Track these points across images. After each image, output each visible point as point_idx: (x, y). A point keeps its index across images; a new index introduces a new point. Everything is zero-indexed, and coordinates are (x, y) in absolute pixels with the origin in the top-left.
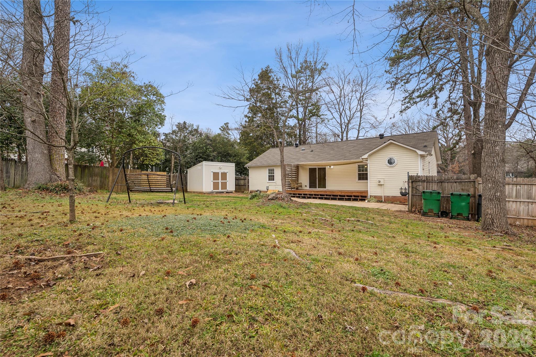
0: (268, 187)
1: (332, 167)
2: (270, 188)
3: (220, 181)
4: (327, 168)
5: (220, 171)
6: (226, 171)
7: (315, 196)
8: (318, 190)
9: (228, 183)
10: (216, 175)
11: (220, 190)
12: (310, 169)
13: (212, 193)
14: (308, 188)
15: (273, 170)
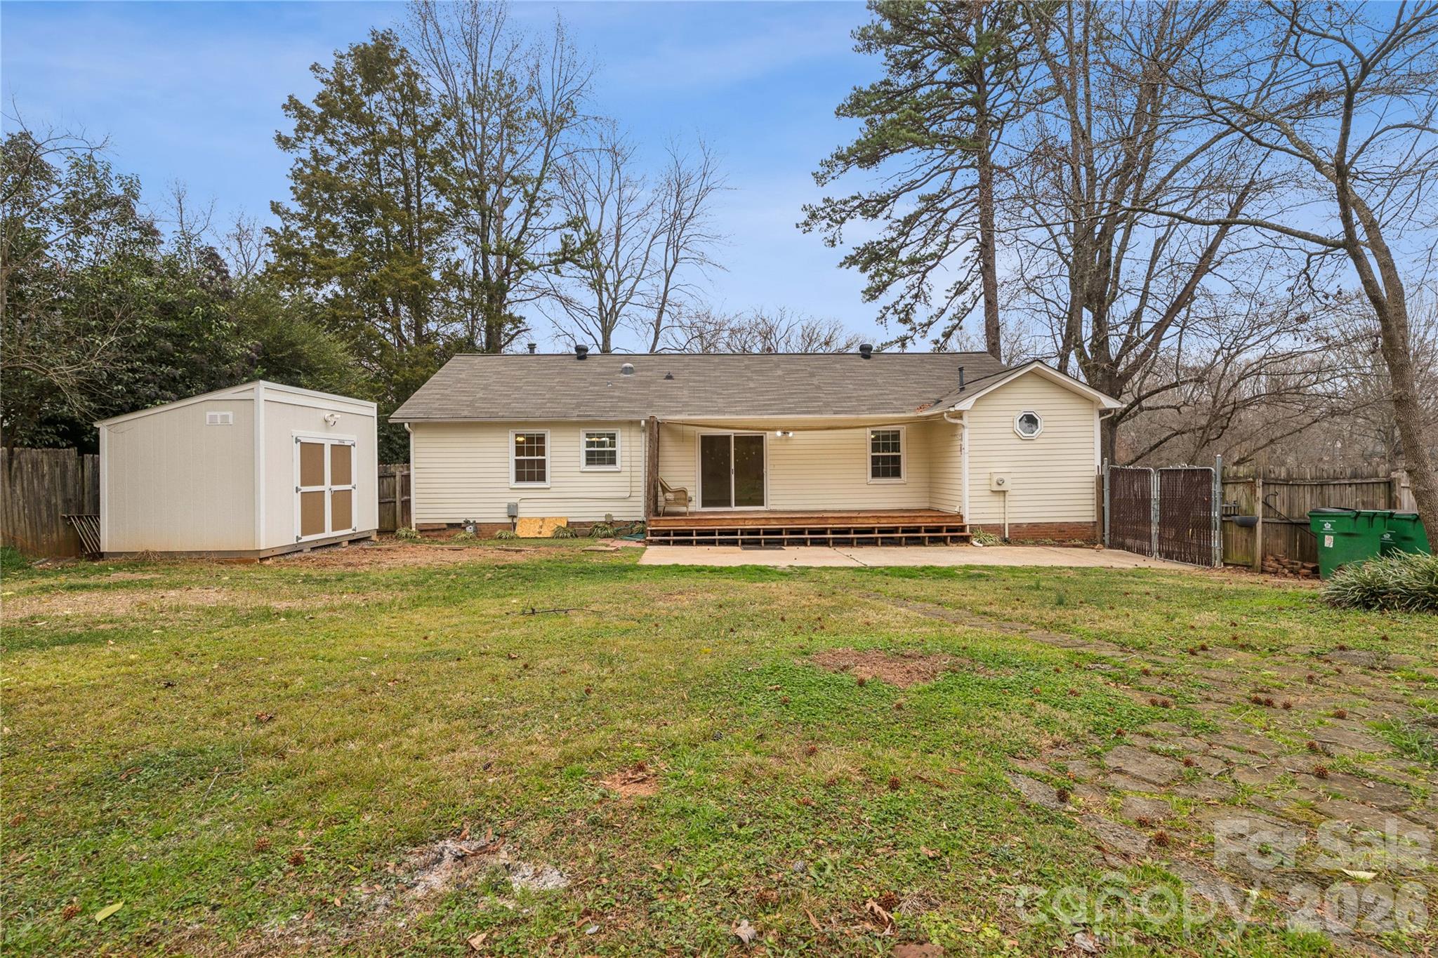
0: (516, 506)
1: (791, 434)
2: (523, 512)
3: (327, 487)
4: (769, 436)
5: (328, 439)
6: (347, 439)
7: (728, 538)
8: (736, 513)
9: (354, 494)
10: (311, 453)
11: (329, 533)
12: (704, 438)
13: (296, 549)
14: (696, 505)
15: (541, 439)
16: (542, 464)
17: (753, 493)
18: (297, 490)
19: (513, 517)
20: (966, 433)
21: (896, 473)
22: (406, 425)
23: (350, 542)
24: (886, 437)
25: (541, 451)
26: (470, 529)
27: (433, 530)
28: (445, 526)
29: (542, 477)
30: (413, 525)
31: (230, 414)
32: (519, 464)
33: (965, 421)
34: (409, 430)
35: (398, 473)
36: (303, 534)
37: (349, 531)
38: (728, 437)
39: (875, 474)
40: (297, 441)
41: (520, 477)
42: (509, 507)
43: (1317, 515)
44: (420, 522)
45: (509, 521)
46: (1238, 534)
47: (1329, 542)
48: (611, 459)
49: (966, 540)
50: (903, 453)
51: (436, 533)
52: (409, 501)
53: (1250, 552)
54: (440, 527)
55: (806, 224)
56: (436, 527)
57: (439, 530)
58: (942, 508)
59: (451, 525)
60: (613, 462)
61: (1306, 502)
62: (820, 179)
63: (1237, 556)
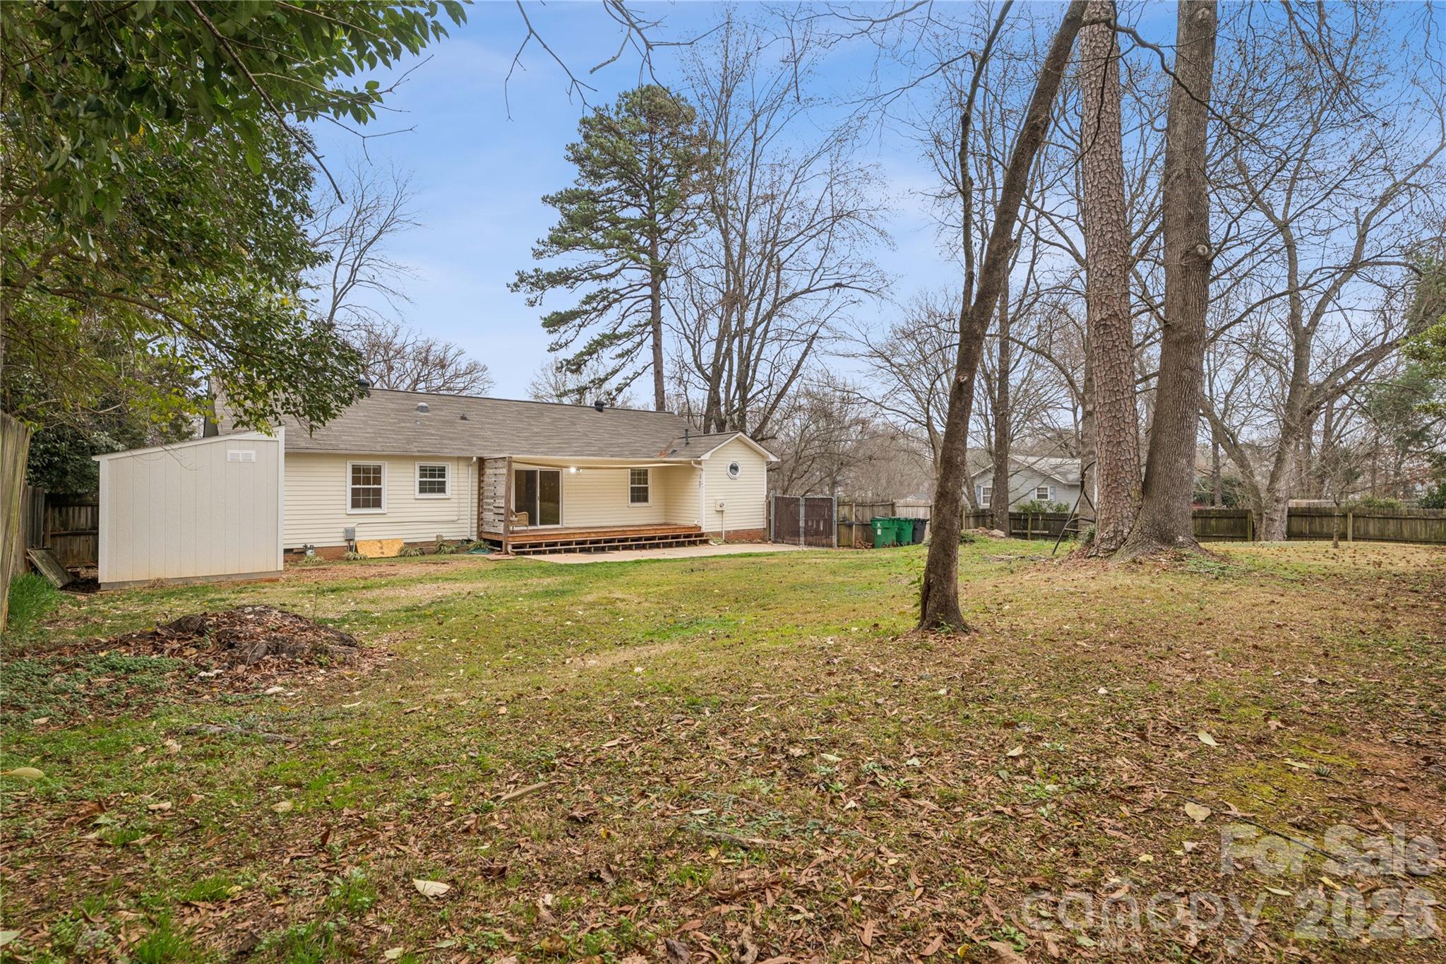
0: (353, 531)
2: (362, 536)
4: (563, 472)
8: (542, 530)
12: (518, 472)
15: (378, 470)
16: (378, 492)
17: (552, 516)
19: (349, 540)
20: (704, 474)
21: (646, 500)
24: (639, 474)
25: (378, 481)
29: (377, 504)
31: (253, 452)
32: (355, 492)
33: (703, 466)
38: (534, 472)
39: (633, 500)
41: (355, 504)
42: (347, 531)
43: (874, 520)
45: (346, 544)
46: (844, 530)
47: (879, 532)
48: (441, 488)
49: (706, 542)
50: (650, 484)
53: (850, 539)
55: (516, 285)
58: (678, 522)
60: (442, 490)
61: (867, 515)
62: (538, 255)
63: (843, 542)
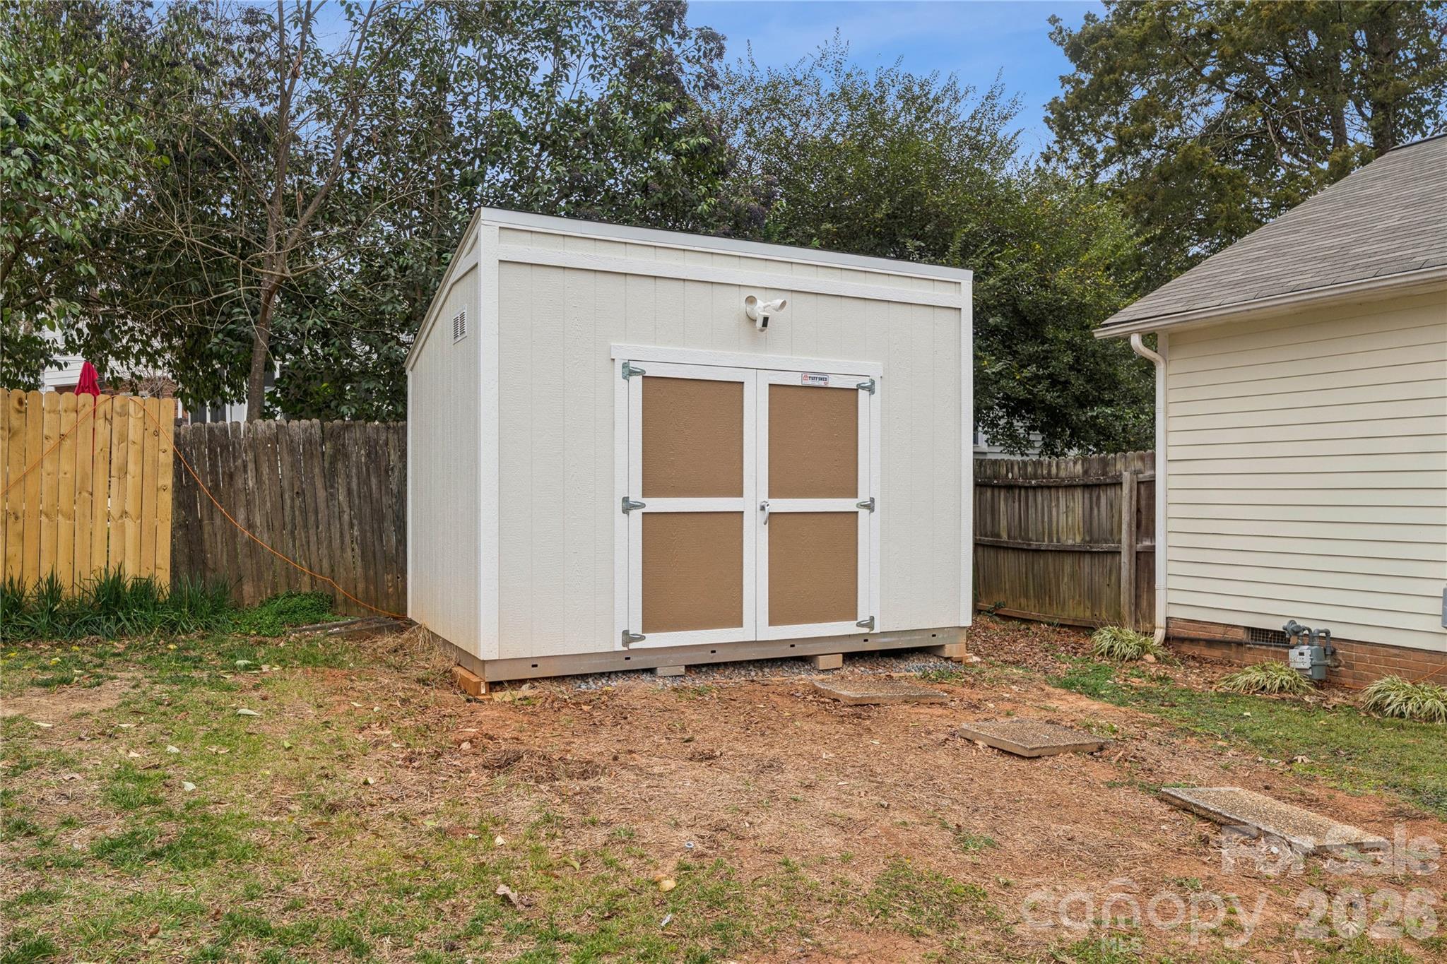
3: (754, 503)
5: (757, 369)
6: (843, 370)
9: (868, 529)
10: (687, 406)
11: (757, 629)
13: (621, 667)
18: (628, 506)
22: (1136, 341)
23: (851, 657)
26: (1302, 657)
27: (1211, 643)
28: (1241, 635)
30: (1160, 621)
34: (1149, 353)
35: (1126, 477)
36: (651, 624)
37: (848, 628)
40: (629, 372)
44: (1178, 613)
51: (1216, 654)
52: (1151, 552)
54: (1231, 636)
56: (1219, 634)
57: (1227, 644)
59: (1258, 634)
